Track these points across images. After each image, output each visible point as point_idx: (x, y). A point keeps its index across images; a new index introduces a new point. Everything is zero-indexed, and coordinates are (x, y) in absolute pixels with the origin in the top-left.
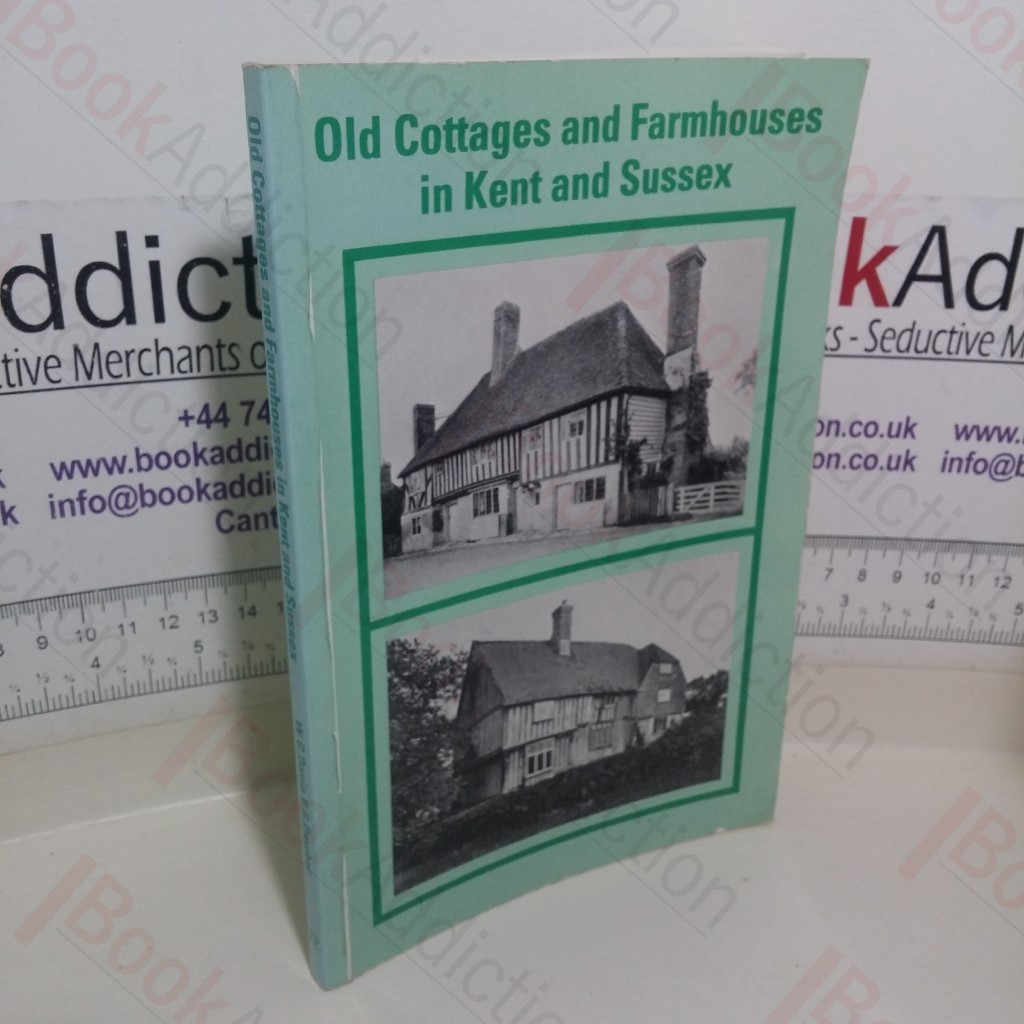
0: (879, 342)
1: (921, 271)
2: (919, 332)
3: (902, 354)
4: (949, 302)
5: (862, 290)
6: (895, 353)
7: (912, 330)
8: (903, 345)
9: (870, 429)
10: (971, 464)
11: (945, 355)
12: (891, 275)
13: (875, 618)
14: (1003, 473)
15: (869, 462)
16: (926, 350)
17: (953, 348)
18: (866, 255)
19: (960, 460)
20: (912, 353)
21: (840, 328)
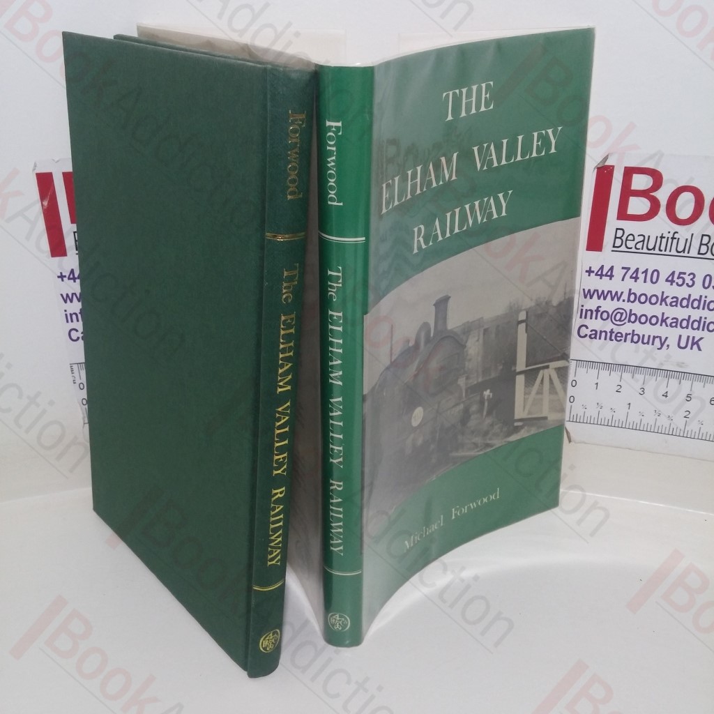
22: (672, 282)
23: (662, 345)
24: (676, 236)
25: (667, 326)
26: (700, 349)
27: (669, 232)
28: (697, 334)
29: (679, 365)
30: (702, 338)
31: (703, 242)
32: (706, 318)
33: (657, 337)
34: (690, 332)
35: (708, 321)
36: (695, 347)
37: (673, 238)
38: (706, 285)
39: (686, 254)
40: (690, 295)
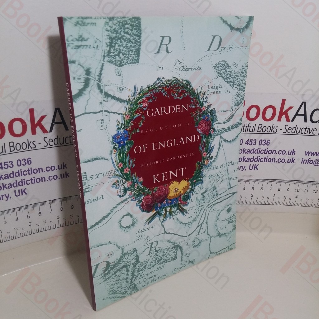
0: (287, 131)
1: (299, 113)
2: (298, 128)
3: (293, 134)
4: (306, 121)
5: (284, 117)
6: (291, 133)
7: (296, 128)
8: (293, 131)
9: (284, 152)
10: (309, 161)
11: (304, 134)
12: (291, 114)
13: (282, 200)
14: (317, 164)
15: (283, 161)
16: (299, 133)
17: (306, 132)
18: (285, 109)
19: (306, 160)
20: (295, 133)
21: (278, 127)
22: (247, 144)
23: (243, 169)
24: (250, 125)
25: (245, 161)
26: (257, 169)
27: (247, 124)
28: (256, 163)
29: (250, 176)
30: (258, 165)
31: (260, 127)
32: (260, 157)
33: (242, 166)
34: (254, 163)
35: (260, 158)
36: (256, 168)
37: (248, 126)
38: (260, 144)
39: (253, 132)
40: (254, 148)
